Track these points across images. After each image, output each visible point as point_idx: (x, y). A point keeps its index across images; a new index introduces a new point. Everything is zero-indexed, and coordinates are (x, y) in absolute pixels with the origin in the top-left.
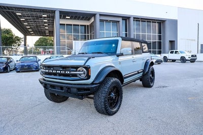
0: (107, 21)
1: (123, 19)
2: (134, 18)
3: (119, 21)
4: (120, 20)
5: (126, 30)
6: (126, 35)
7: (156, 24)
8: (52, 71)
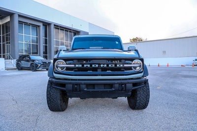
0: (26, 24)
1: (43, 25)
2: (55, 25)
3: (39, 26)
4: (41, 25)
5: (46, 36)
6: (46, 40)
7: (73, 34)
8: (91, 65)
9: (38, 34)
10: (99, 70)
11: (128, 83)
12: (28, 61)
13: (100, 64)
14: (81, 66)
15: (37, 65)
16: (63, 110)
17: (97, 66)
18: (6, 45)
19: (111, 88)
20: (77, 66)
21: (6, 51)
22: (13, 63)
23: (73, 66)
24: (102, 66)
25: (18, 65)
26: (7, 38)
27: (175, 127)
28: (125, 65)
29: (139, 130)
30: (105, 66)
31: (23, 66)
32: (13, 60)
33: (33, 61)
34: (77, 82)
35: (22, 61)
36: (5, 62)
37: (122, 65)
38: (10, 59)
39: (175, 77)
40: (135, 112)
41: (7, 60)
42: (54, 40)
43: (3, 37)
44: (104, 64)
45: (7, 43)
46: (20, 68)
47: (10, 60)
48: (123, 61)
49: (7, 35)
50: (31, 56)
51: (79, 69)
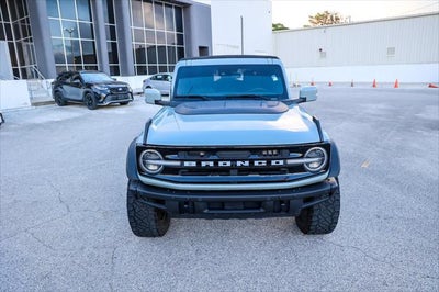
5: (111, 20)
6: (112, 30)
7: (174, 10)
8: (216, 163)
9: (92, 15)
10: (232, 172)
11: (294, 198)
12: (77, 85)
13: (236, 161)
14: (194, 164)
15: (98, 97)
16: (161, 234)
17: (229, 164)
18: (24, 44)
19: (258, 208)
20: (186, 164)
21: (27, 60)
22: (45, 87)
23: (178, 163)
24: (239, 163)
25: (56, 93)
26: (24, 27)
27: (385, 284)
28: (289, 162)
29: (311, 289)
30: (247, 163)
31: (68, 96)
32: (44, 81)
33: (89, 85)
34: (187, 197)
35: (64, 86)
36: (29, 85)
37: (281, 163)
38: (37, 77)
39: (408, 127)
40: (308, 240)
41: (31, 81)
42: (130, 28)
43: (16, 26)
44: (243, 161)
45: (26, 40)
46: (61, 101)
47: (39, 81)
48: (285, 152)
49: (23, 21)
50: (82, 75)
51: (191, 171)
